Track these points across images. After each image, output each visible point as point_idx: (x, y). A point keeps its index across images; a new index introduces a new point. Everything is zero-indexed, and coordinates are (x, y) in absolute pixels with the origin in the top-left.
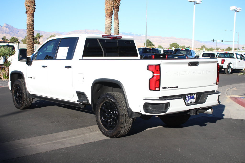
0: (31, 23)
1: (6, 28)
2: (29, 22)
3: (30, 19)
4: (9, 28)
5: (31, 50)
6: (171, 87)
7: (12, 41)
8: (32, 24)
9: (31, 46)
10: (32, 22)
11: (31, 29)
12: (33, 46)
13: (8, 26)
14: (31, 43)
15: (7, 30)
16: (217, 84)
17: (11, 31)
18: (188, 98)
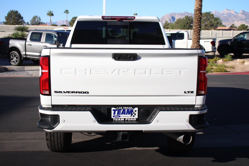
0: (198, 8)
1: (243, 15)
2: (196, 6)
3: (197, 4)
4: (245, 15)
5: (196, 37)
6: (72, 92)
7: (241, 28)
8: (200, 8)
9: (197, 33)
10: (200, 6)
11: (198, 14)
12: (199, 33)
13: (245, 13)
14: (197, 29)
15: (243, 17)
16: (198, 94)
17: (247, 17)
18: (117, 112)
